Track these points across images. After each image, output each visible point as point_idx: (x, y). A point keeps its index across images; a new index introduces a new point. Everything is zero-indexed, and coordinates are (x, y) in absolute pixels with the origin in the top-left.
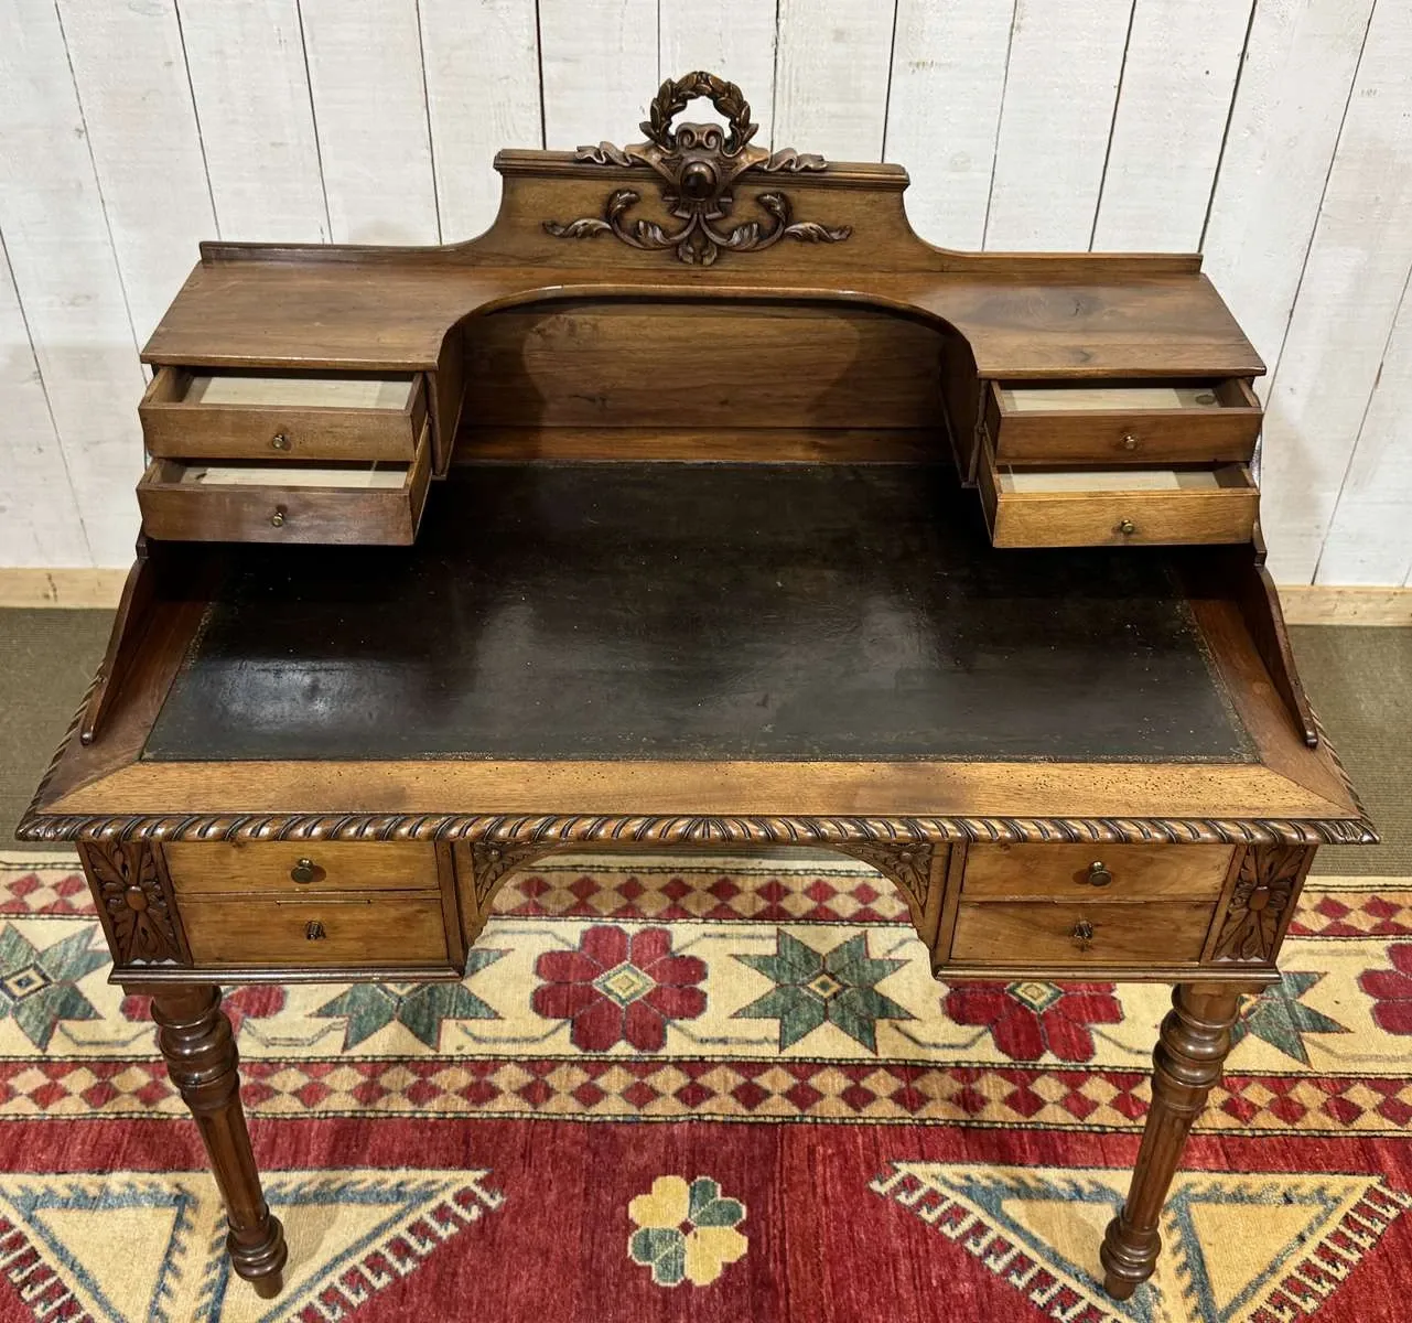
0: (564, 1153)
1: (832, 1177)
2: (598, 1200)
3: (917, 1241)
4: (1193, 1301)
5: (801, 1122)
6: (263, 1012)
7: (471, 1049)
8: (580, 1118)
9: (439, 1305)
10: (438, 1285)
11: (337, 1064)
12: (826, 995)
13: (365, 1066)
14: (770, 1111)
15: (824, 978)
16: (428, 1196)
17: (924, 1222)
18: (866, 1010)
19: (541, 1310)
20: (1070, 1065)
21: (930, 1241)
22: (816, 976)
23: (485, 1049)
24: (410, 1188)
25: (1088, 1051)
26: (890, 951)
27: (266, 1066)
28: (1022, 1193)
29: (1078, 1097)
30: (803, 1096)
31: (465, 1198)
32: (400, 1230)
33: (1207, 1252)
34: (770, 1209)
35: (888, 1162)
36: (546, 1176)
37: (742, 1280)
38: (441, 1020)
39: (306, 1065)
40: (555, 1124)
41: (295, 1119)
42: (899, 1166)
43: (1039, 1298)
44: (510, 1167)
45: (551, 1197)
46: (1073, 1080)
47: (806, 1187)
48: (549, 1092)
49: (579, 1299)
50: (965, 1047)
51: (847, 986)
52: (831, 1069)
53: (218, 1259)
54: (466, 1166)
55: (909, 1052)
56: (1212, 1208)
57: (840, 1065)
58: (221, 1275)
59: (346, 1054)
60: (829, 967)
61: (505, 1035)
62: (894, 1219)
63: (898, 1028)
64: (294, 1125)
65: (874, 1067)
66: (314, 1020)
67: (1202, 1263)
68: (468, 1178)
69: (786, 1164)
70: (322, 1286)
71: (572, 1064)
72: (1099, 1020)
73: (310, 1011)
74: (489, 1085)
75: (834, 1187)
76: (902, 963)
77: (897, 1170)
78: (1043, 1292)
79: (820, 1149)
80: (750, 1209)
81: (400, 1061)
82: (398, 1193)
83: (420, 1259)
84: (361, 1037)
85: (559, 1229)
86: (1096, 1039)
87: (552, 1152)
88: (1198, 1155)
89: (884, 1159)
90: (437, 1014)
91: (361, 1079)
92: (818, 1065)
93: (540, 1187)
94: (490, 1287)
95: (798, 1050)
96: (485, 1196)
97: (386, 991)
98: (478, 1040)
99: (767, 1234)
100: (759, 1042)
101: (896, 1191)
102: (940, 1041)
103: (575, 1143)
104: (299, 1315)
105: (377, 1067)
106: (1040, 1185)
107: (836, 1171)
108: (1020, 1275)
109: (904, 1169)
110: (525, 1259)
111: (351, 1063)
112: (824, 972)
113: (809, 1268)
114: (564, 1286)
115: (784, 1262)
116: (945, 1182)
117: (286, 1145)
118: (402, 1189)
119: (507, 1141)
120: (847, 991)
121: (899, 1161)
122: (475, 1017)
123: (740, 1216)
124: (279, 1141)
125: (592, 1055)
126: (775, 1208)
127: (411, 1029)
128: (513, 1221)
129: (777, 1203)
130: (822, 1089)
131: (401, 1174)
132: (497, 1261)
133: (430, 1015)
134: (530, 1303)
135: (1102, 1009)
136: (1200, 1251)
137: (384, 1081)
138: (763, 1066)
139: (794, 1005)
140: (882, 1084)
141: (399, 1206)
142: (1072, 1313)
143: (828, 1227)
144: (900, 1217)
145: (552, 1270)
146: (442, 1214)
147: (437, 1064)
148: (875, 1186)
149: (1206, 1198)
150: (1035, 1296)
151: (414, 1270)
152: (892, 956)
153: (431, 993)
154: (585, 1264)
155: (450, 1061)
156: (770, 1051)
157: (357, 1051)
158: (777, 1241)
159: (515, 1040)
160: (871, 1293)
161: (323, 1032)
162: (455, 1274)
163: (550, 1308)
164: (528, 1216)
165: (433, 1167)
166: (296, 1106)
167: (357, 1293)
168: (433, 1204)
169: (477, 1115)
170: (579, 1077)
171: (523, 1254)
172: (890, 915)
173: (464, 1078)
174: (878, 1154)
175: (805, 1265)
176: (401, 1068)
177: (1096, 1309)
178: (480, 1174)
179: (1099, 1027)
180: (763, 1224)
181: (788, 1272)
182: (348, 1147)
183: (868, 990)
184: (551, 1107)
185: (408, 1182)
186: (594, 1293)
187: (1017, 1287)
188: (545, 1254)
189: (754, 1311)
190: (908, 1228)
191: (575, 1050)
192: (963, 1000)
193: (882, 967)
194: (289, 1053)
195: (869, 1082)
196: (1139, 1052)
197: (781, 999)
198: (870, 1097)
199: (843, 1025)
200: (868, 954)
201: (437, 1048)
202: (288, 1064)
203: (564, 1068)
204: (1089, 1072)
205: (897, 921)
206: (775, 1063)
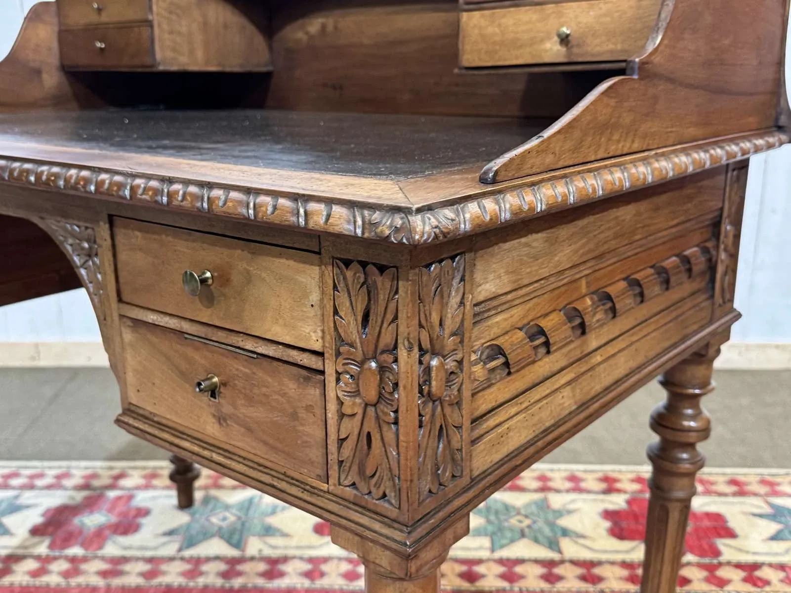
6: (126, 532)
7: (268, 552)
8: (346, 588)
11: (171, 559)
12: (523, 526)
13: (191, 561)
14: (487, 585)
15: (520, 518)
18: (551, 535)
20: (706, 560)
22: (514, 517)
23: (279, 552)
25: (717, 553)
26: (564, 506)
27: (122, 561)
29: (715, 577)
30: (510, 577)
38: (247, 538)
39: (150, 560)
41: (138, 587)
46: (711, 569)
48: (322, 575)
50: (627, 551)
51: (535, 522)
52: (529, 564)
55: (587, 555)
57: (537, 561)
59: (180, 555)
60: (523, 512)
61: (293, 545)
63: (576, 543)
65: (562, 562)
66: (160, 538)
71: (341, 560)
72: (720, 537)
73: (157, 533)
74: (278, 571)
76: (573, 512)
81: (217, 558)
84: (191, 544)
86: (722, 548)
90: (246, 534)
91: (188, 567)
92: (520, 561)
95: (505, 553)
97: (211, 523)
98: (274, 547)
100: (475, 550)
102: (607, 549)
105: (198, 561)
111: (182, 559)
112: (519, 513)
120: (537, 525)
122: (273, 535)
127: (227, 542)
130: (523, 574)
133: (241, 534)
135: (722, 532)
137: (204, 568)
138: (479, 562)
139: (500, 530)
140: (569, 572)
147: (243, 560)
152: (567, 508)
153: (243, 524)
155: (252, 559)
156: (485, 554)
159: (299, 548)
161: (164, 544)
166: (140, 581)
169: (270, 586)
170: (345, 567)
172: (562, 488)
173: (262, 567)
176: (217, 563)
179: (723, 541)
183: (552, 525)
184: (325, 582)
191: (343, 554)
192: (622, 529)
193: (559, 513)
194: (139, 554)
195: (558, 571)
196: (755, 553)
197: (490, 528)
198: (560, 578)
199: (536, 540)
200: (548, 507)
201: (243, 551)
202: (137, 559)
203: (335, 562)
204: (720, 564)
205: (568, 491)
206: (488, 560)
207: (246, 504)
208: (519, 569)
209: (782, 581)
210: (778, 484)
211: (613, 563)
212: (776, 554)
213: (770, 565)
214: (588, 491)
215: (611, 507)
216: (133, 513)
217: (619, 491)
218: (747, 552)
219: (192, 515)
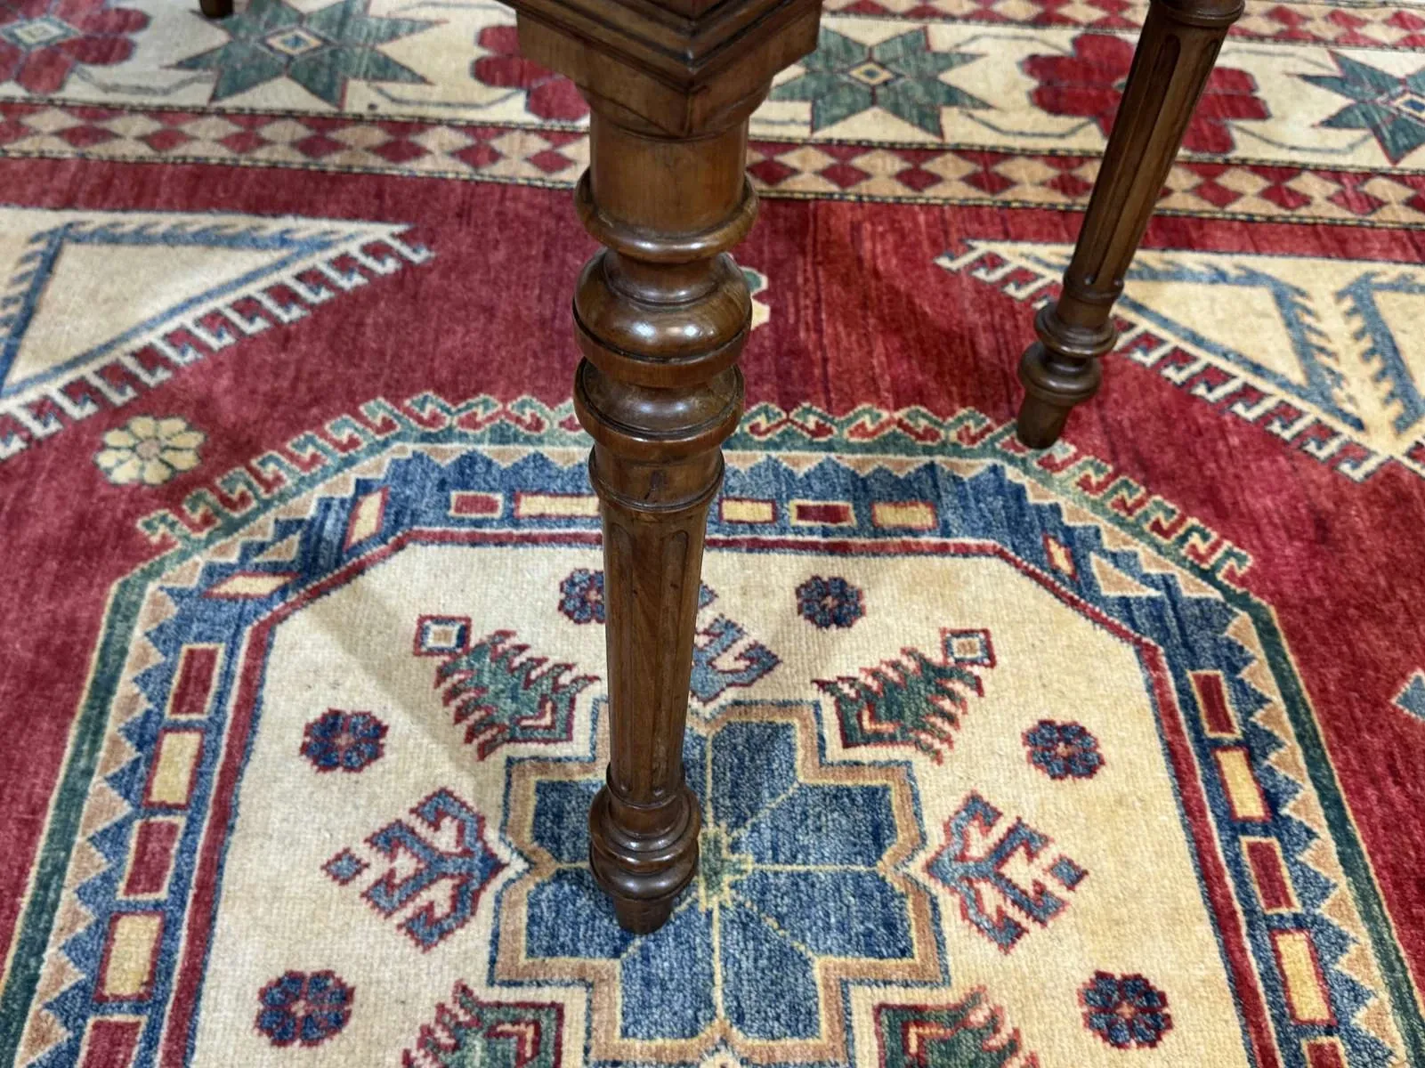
0: (517, 216)
1: (884, 252)
2: (563, 262)
3: (1002, 317)
4: (1386, 386)
5: (841, 200)
6: (104, 59)
7: (386, 108)
8: (539, 183)
9: (337, 353)
10: (336, 333)
11: (201, 113)
12: (874, 81)
13: (241, 119)
14: (799, 187)
15: (870, 66)
16: (324, 246)
17: (1010, 299)
18: (926, 100)
19: (482, 366)
20: (1204, 157)
21: (1020, 317)
22: (859, 65)
23: (408, 111)
24: (299, 236)
25: (1227, 144)
26: (958, 46)
27: (104, 111)
28: (1145, 274)
29: (1214, 186)
30: (842, 174)
31: (377, 250)
32: (286, 276)
33: (1400, 339)
34: (800, 280)
35: (961, 241)
36: (490, 236)
37: (762, 346)
38: (345, 80)
39: (159, 113)
40: (505, 189)
41: (141, 163)
42: (975, 244)
43: (1173, 374)
44: (441, 223)
45: (498, 256)
46: (1209, 172)
47: (848, 261)
48: (495, 156)
49: (535, 356)
50: (1062, 136)
51: (898, 76)
52: (880, 152)
53: (21, 294)
54: (379, 218)
55: (987, 138)
56: (1403, 298)
57: (892, 148)
58: (24, 309)
59: (216, 105)
60: (877, 56)
61: (435, 98)
62: (970, 295)
63: (971, 116)
64: (139, 169)
65: (940, 151)
66: (172, 72)
67: (1395, 350)
68: (381, 232)
69: (821, 238)
70: (170, 326)
71: (527, 131)
72: (1238, 116)
73: (166, 62)
74: (412, 145)
75: (887, 262)
76: (973, 57)
77: (972, 249)
78: (1180, 369)
79: (868, 226)
80: (772, 278)
81: (289, 115)
82: (283, 240)
83: (311, 306)
84: (236, 87)
85: (508, 288)
86: (1236, 135)
87: (499, 213)
88: (1378, 246)
89: (954, 237)
90: (341, 73)
91: (234, 129)
92: (865, 147)
93: (481, 245)
94: (411, 339)
95: (837, 132)
96: (406, 251)
97: (271, 48)
98: (399, 101)
99: (796, 305)
100: (783, 123)
101: (972, 267)
102: (1027, 129)
103: (531, 206)
104: (134, 354)
105: (252, 119)
106: (1170, 268)
107: (889, 247)
108: (1146, 351)
109: (982, 247)
110: (462, 314)
111: (221, 113)
112: (870, 59)
113: (854, 338)
114: (517, 342)
115: (820, 331)
116: (1038, 261)
117: (126, 187)
118: (287, 236)
119: (437, 199)
120: (901, 81)
121: (976, 237)
122: (395, 79)
123: (759, 284)
124: (117, 182)
125: (555, 124)
126: (806, 280)
127: (306, 86)
128: (445, 275)
129: (810, 274)
130: (868, 169)
131: (288, 222)
132: (420, 315)
133: (332, 73)
134: (467, 358)
135: (1242, 107)
136: (1391, 338)
137: (267, 132)
138: (789, 145)
139: (830, 88)
140: (951, 169)
141: (284, 253)
142: (1220, 392)
143: (880, 300)
144: (979, 292)
145: (497, 327)
146: (344, 264)
147: (339, 121)
148: (944, 262)
149: (1394, 287)
150: (1170, 372)
151: (302, 318)
152: (963, 49)
153: (333, 54)
154: (543, 323)
155: (358, 119)
156: (801, 132)
157: (229, 103)
158: (810, 312)
159: (448, 105)
160: (940, 364)
161: (183, 84)
162: (360, 324)
163: (495, 364)
164: (465, 274)
165: (332, 217)
166: (144, 150)
167: (219, 336)
168: (333, 253)
169: (395, 172)
170: (537, 145)
171: (458, 309)
172: (957, 12)
173: (378, 136)
174: (946, 233)
175: (849, 335)
176: (291, 124)
177: (1254, 389)
178: (399, 228)
179: (1241, 123)
180: (789, 295)
181: (826, 341)
182: (213, 192)
183: (930, 81)
184: (499, 170)
185: (298, 230)
186: (556, 353)
187: (1143, 365)
188: (490, 311)
189: (780, 377)
190: (990, 304)
191: (533, 119)
192: (1058, 93)
193: (948, 60)
194: (135, 100)
195: (933, 166)
196: (1293, 148)
197: (813, 84)
198: (934, 179)
199: (896, 111)
200: (928, 47)
201: (340, 105)
202: (134, 110)
203: (517, 135)
204: (1228, 164)
205: (967, 18)
206: (805, 143)
207: (338, 15)
208: (859, 162)
209: (1330, 199)
210: (1364, 22)
211: (1032, 155)
212: (1332, 151)
213: (1317, 171)
214: (1007, 21)
215: (1044, 51)
216: (113, 20)
217: (1064, 21)
218: (1281, 146)
219: (233, 31)
